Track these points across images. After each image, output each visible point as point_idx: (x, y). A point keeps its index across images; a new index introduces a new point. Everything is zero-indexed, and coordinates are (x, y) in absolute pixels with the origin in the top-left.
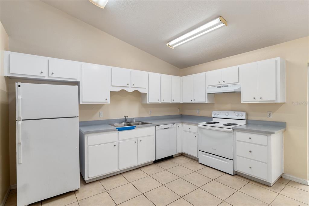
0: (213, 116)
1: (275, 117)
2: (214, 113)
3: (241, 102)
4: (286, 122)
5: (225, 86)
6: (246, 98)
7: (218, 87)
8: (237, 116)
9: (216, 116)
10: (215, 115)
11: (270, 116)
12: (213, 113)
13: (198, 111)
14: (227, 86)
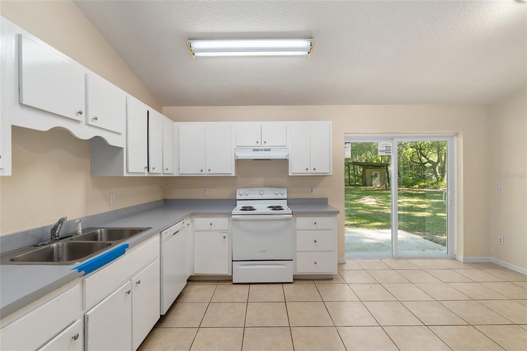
0: (238, 197)
1: (317, 193)
2: (239, 191)
3: (290, 175)
4: (327, 199)
5: (266, 150)
6: (295, 168)
7: (254, 150)
8: (277, 194)
9: (244, 197)
10: (241, 195)
11: (312, 192)
12: (237, 192)
13: (205, 190)
14: (269, 150)
